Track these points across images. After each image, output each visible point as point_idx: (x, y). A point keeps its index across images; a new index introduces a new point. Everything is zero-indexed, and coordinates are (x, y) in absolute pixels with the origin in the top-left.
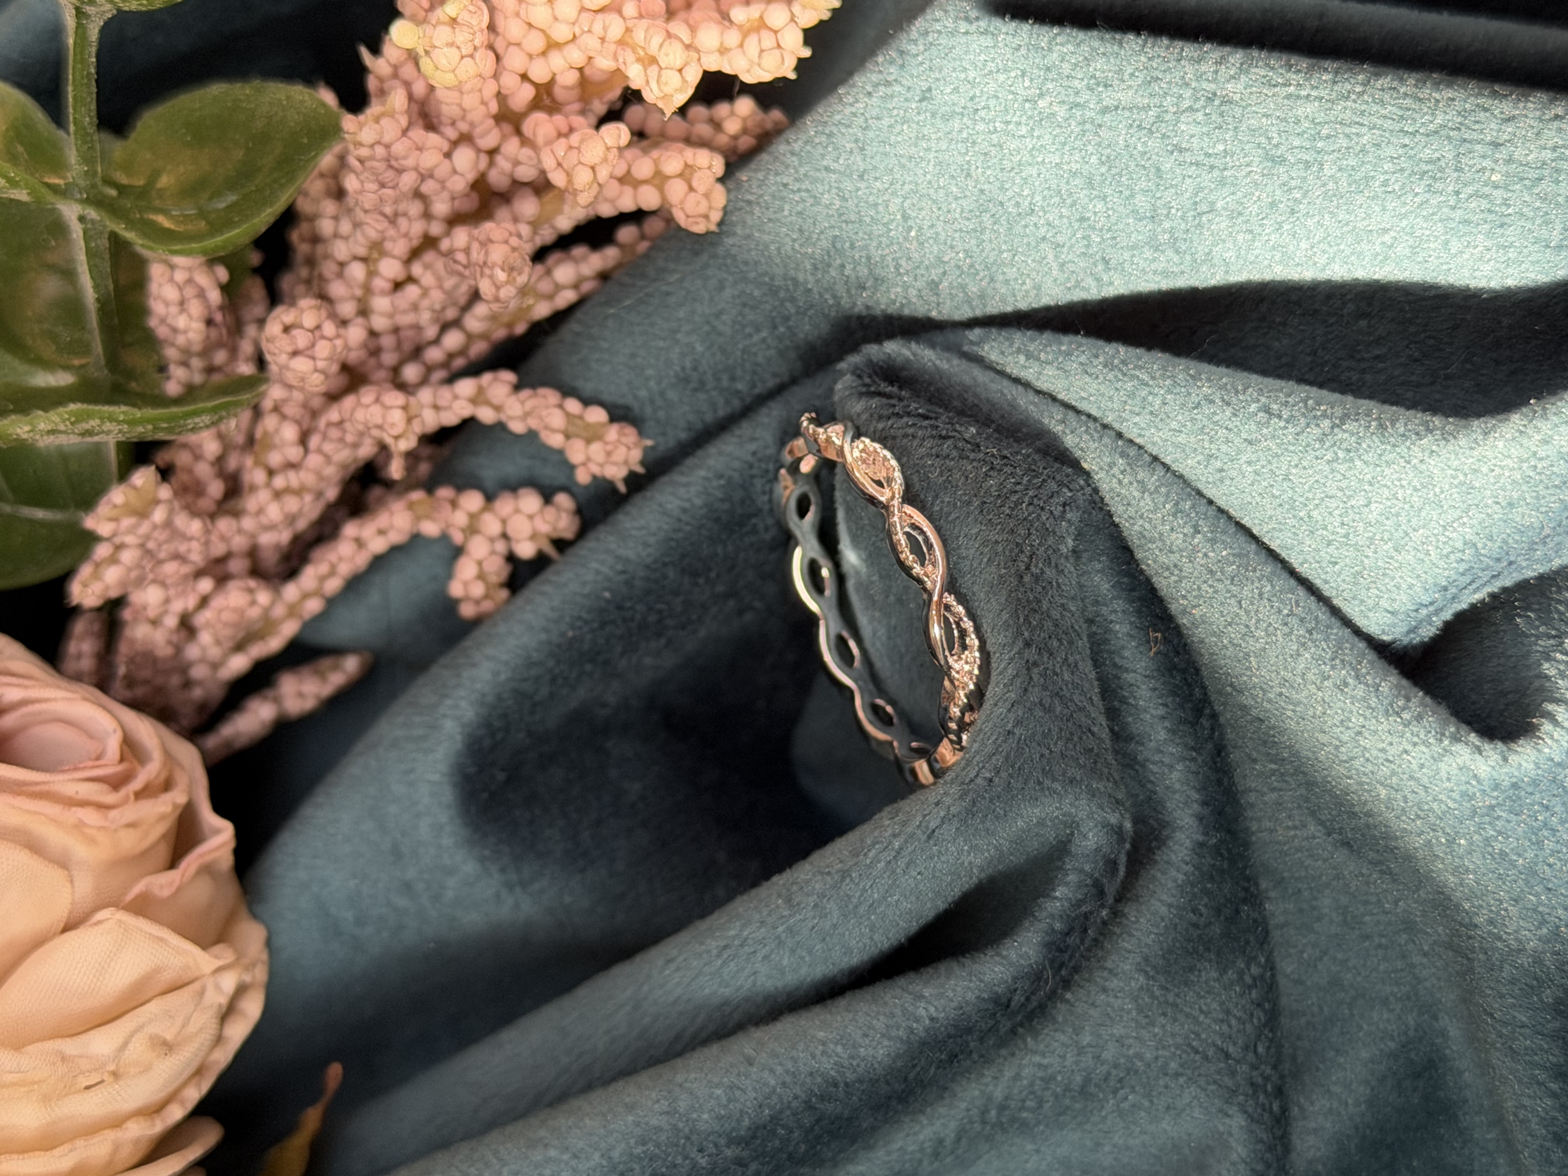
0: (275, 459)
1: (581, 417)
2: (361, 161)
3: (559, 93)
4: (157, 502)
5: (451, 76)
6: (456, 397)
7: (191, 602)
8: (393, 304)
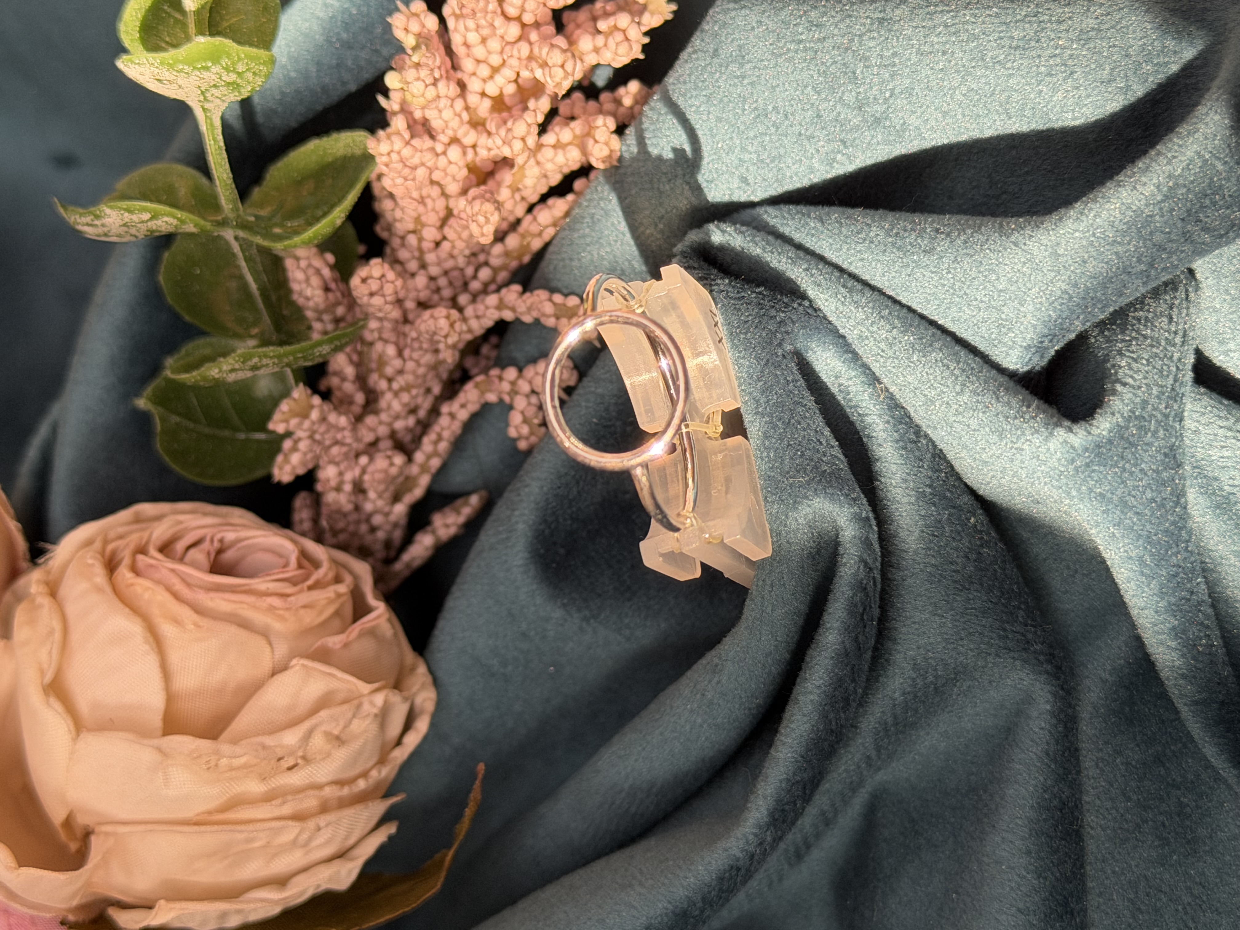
0: (389, 371)
1: (564, 305)
3: (507, 100)
4: (312, 407)
5: (422, 99)
6: (487, 308)
7: (357, 472)
8: (437, 256)
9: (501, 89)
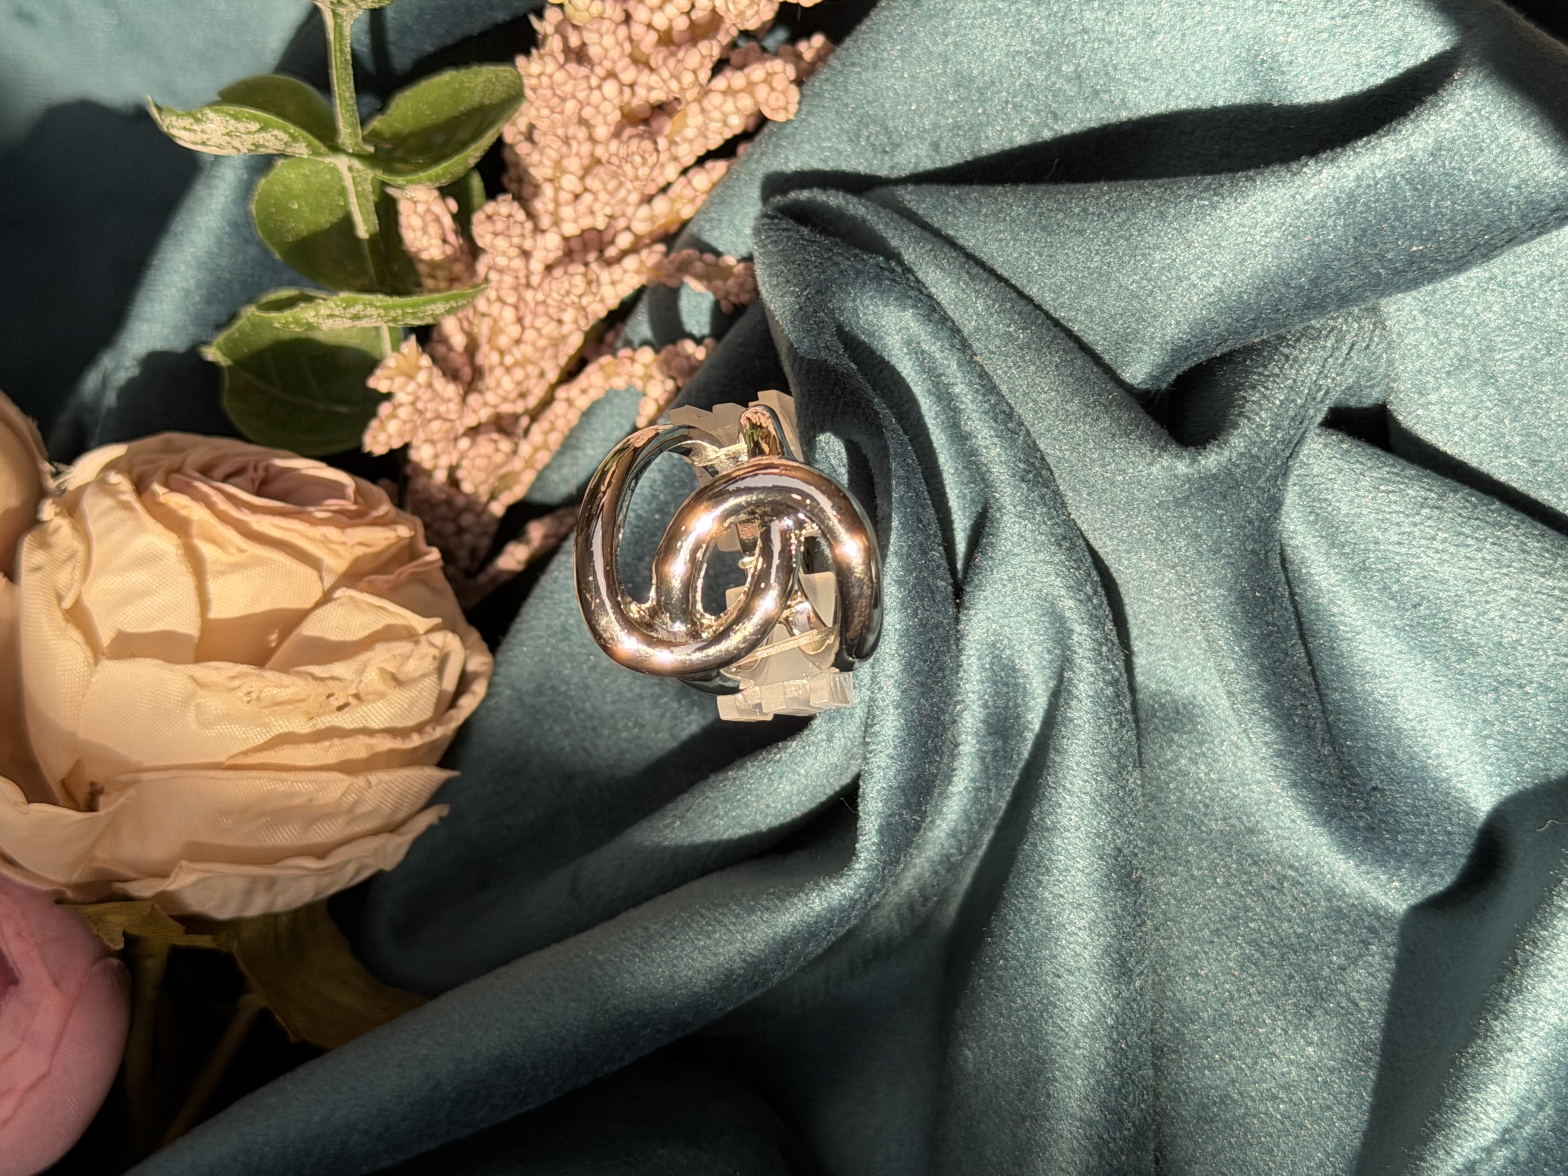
0: (503, 341)
2: (534, 90)
3: (676, 36)
4: (420, 367)
5: (586, 14)
6: (626, 273)
7: (454, 456)
8: (575, 210)
9: (670, 22)
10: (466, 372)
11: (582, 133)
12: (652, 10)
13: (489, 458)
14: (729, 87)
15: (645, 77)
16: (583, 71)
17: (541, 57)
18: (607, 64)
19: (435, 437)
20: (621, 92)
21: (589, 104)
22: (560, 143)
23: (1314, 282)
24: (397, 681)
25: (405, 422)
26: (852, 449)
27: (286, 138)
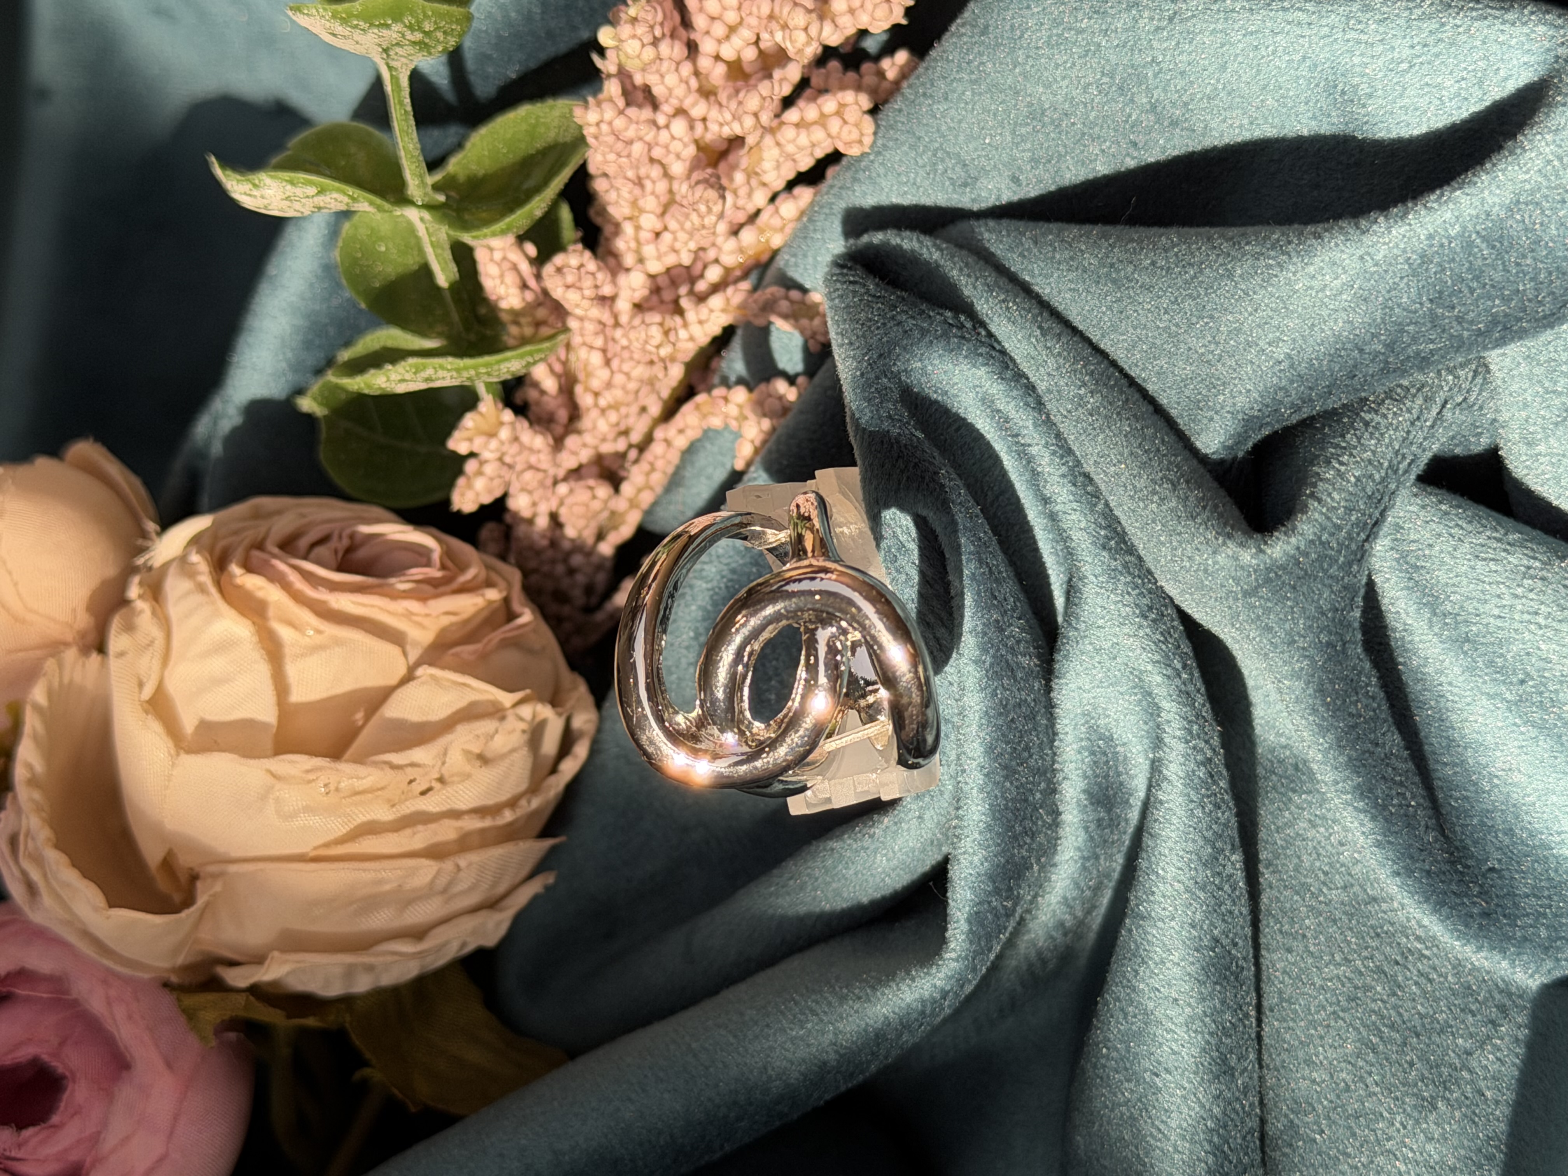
0: (595, 384)
2: (596, 138)
3: (746, 67)
4: (501, 423)
5: (639, 60)
6: (713, 311)
7: (554, 502)
8: (658, 250)
9: (739, 52)
10: (562, 415)
11: (656, 172)
12: (719, 42)
13: (587, 506)
14: (802, 119)
15: (714, 114)
16: (646, 113)
17: (599, 104)
18: (674, 102)
19: (529, 488)
20: (692, 128)
21: (657, 144)
22: (630, 185)
23: (1390, 346)
24: (483, 759)
25: (491, 479)
26: (921, 523)
27: (346, 199)
